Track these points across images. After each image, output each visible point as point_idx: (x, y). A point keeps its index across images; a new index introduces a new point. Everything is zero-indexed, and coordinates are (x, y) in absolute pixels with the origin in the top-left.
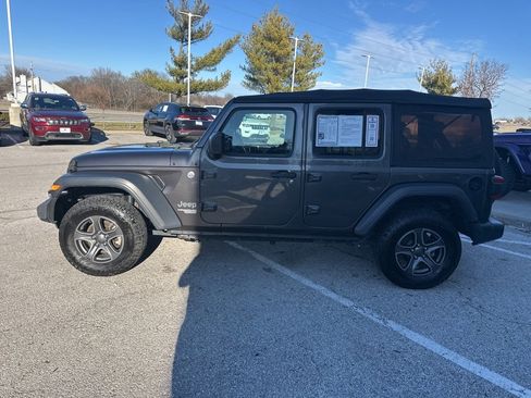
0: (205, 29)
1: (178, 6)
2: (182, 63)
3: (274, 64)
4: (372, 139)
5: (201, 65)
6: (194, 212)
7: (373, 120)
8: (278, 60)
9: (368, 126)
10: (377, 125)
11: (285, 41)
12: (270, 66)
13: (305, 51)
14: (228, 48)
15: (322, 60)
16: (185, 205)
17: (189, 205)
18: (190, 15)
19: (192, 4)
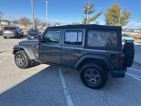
0: (92, 10)
1: (86, 5)
2: (86, 20)
3: (113, 19)
4: (80, 39)
5: (91, 20)
6: (38, 56)
7: (80, 34)
8: (115, 17)
9: (79, 35)
10: (81, 35)
11: (118, 12)
12: (112, 19)
13: (125, 14)
14: (99, 15)
15: (131, 16)
16: (36, 54)
17: (37, 54)
18: (88, 7)
19: (90, 4)
